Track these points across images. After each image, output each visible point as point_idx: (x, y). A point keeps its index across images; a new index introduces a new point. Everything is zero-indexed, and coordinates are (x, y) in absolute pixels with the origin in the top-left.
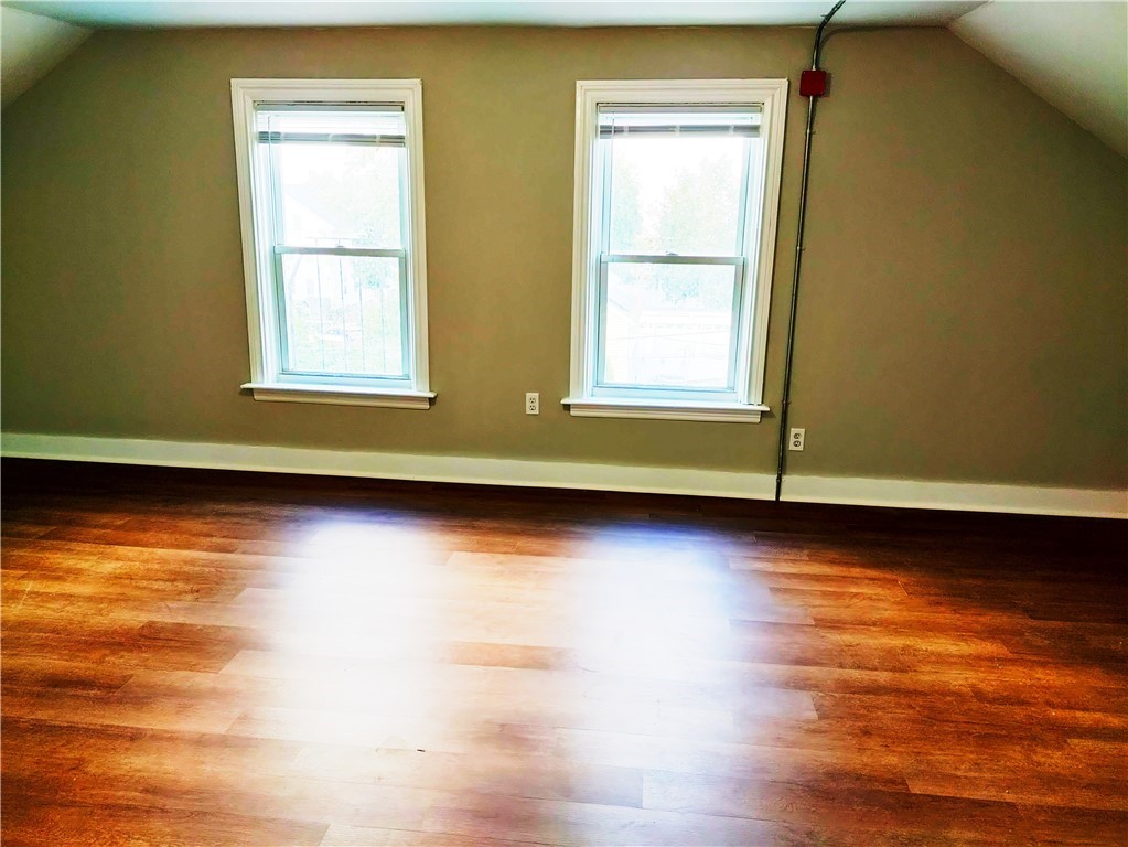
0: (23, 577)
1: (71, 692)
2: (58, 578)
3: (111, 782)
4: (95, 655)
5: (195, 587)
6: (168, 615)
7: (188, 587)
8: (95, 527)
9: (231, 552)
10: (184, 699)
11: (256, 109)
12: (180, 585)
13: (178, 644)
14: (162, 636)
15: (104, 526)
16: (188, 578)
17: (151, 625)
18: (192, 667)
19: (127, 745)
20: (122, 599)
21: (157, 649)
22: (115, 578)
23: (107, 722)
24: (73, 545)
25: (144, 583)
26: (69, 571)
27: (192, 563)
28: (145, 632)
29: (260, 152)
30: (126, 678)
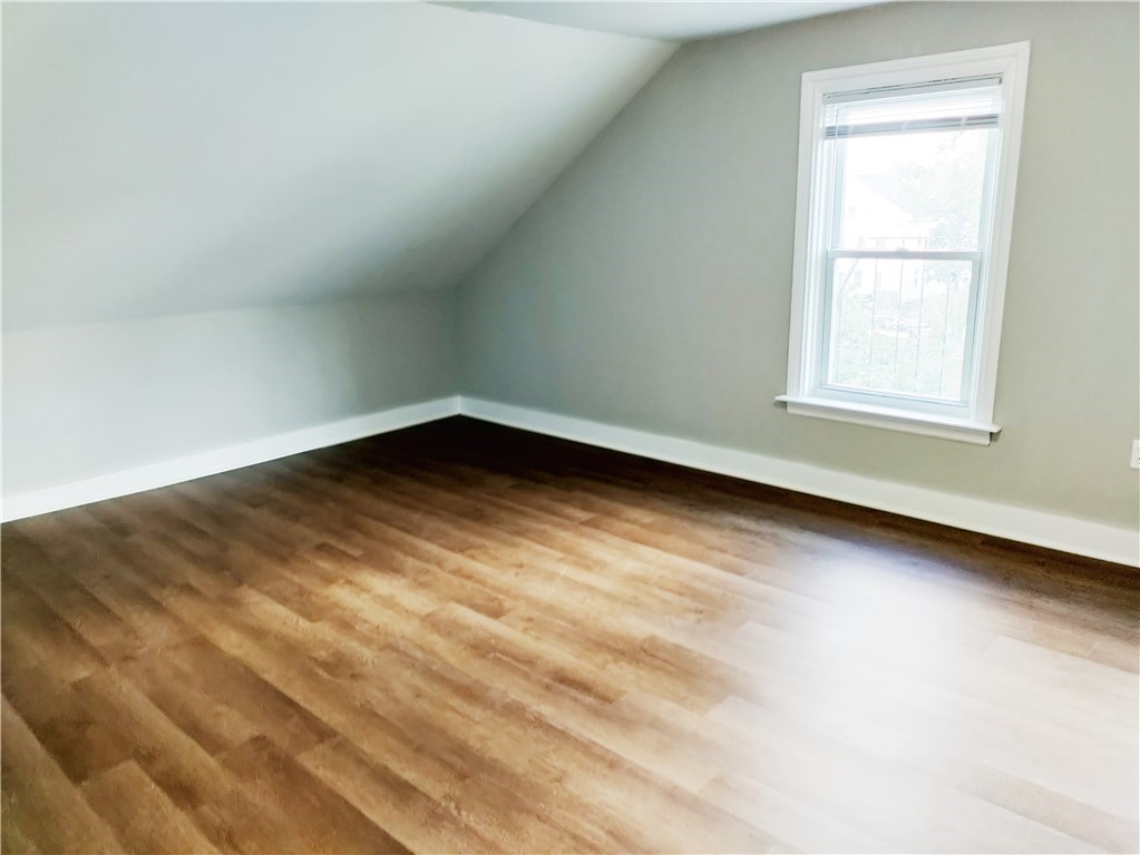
0: (561, 560)
1: (573, 692)
2: (588, 568)
3: (584, 809)
4: (600, 658)
5: (701, 607)
6: (669, 632)
7: (694, 605)
8: (627, 521)
9: (741, 574)
10: (667, 736)
11: (825, 103)
12: (687, 602)
13: (672, 669)
14: (661, 655)
15: (634, 522)
16: (694, 594)
17: (652, 639)
18: (680, 700)
19: (606, 771)
20: (634, 603)
21: (654, 668)
22: (633, 579)
23: (595, 738)
24: (606, 536)
25: (656, 591)
26: (597, 562)
27: (702, 578)
28: (646, 646)
29: (825, 148)
30: (620, 693)
